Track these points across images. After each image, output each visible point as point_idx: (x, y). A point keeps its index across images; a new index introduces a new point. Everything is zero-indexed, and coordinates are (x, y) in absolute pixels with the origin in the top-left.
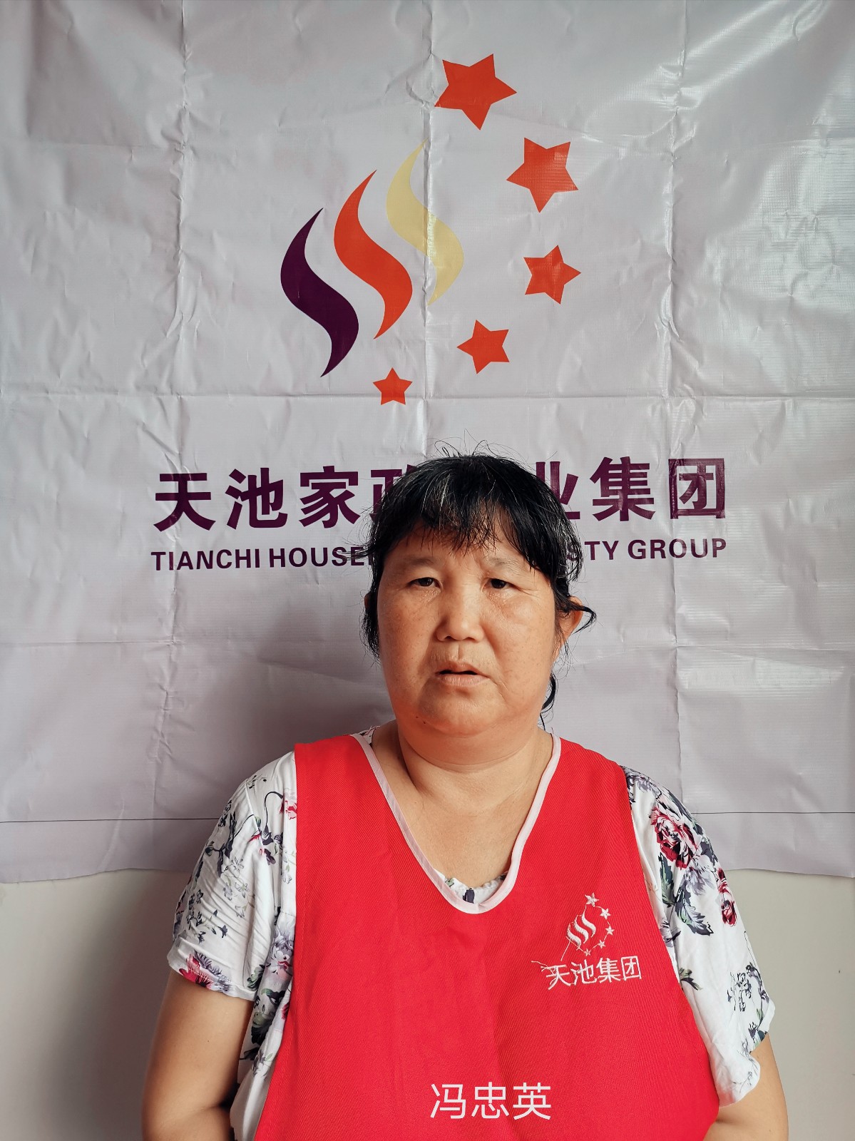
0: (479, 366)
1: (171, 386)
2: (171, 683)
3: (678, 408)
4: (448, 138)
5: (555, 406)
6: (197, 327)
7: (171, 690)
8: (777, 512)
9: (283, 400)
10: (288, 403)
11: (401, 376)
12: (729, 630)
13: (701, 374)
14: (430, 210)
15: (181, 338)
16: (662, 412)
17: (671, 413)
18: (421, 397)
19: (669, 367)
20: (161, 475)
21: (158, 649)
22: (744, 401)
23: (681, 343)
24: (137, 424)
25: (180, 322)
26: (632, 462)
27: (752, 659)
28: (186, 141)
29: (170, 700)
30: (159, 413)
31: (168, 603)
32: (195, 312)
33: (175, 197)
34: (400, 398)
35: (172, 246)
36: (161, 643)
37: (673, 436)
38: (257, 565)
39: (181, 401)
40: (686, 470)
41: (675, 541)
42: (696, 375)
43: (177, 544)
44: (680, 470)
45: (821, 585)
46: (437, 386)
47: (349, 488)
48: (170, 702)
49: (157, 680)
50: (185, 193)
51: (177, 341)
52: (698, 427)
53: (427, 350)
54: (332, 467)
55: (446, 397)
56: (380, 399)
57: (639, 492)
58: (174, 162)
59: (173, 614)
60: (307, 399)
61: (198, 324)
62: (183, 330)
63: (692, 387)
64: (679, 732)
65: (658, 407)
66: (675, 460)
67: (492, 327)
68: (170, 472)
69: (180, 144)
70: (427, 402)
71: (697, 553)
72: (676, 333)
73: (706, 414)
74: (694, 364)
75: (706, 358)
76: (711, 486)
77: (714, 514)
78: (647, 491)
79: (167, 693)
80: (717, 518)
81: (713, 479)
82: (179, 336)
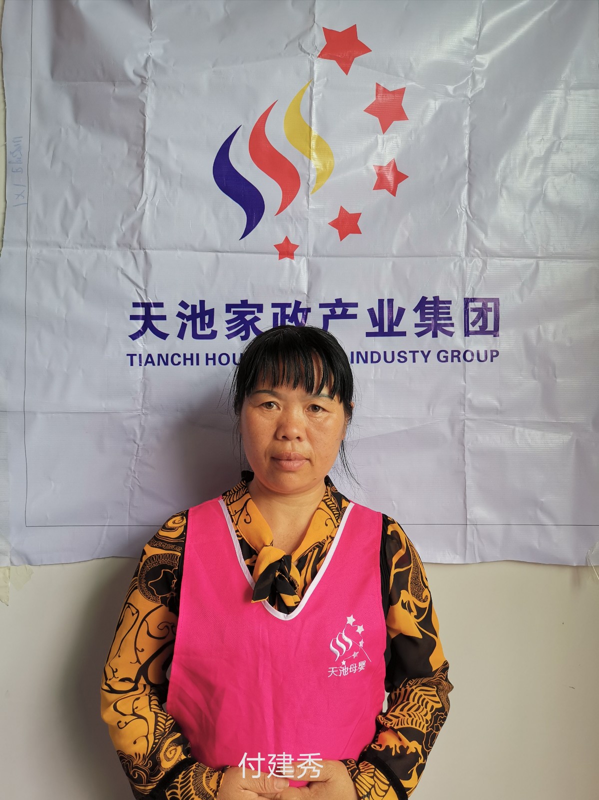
0: (342, 237)
1: (140, 243)
2: (141, 439)
3: (471, 264)
4: (326, 79)
5: (390, 264)
6: (157, 204)
7: (141, 444)
8: (532, 333)
9: (214, 254)
10: (217, 256)
11: (292, 242)
12: (499, 409)
13: (487, 243)
14: (313, 128)
15: (146, 211)
16: (461, 267)
17: (466, 267)
18: (304, 256)
19: (465, 237)
20: (133, 303)
21: (132, 417)
22: (513, 260)
23: (474, 222)
24: (118, 269)
25: (146, 201)
26: (440, 300)
27: (513, 427)
28: (150, 76)
29: (140, 450)
30: (132, 262)
31: (138, 387)
32: (156, 194)
33: (142, 115)
34: (291, 255)
35: (140, 149)
36: (135, 413)
37: (467, 282)
38: (198, 364)
39: (146, 253)
40: (475, 305)
41: (467, 351)
42: (482, 242)
43: (144, 349)
44: (472, 305)
45: (558, 380)
46: (315, 250)
47: (257, 315)
48: (140, 451)
49: (132, 437)
50: (149, 112)
51: (143, 214)
52: (484, 278)
53: (309, 225)
54: (247, 301)
55: (320, 256)
56: (278, 256)
57: (445, 319)
58: (141, 91)
59: (142, 394)
60: (229, 254)
61: (157, 202)
62: (147, 206)
63: (480, 251)
64: (465, 473)
65: (458, 264)
66: (468, 299)
67: (351, 210)
68: (140, 301)
69: (146, 78)
70: (308, 259)
71: (481, 359)
72: (471, 216)
73: (488, 268)
74: (482, 236)
75: (489, 232)
76: (491, 316)
77: (492, 334)
78: (450, 319)
79: (138, 446)
80: (494, 336)
81: (492, 311)
82: (145, 210)
